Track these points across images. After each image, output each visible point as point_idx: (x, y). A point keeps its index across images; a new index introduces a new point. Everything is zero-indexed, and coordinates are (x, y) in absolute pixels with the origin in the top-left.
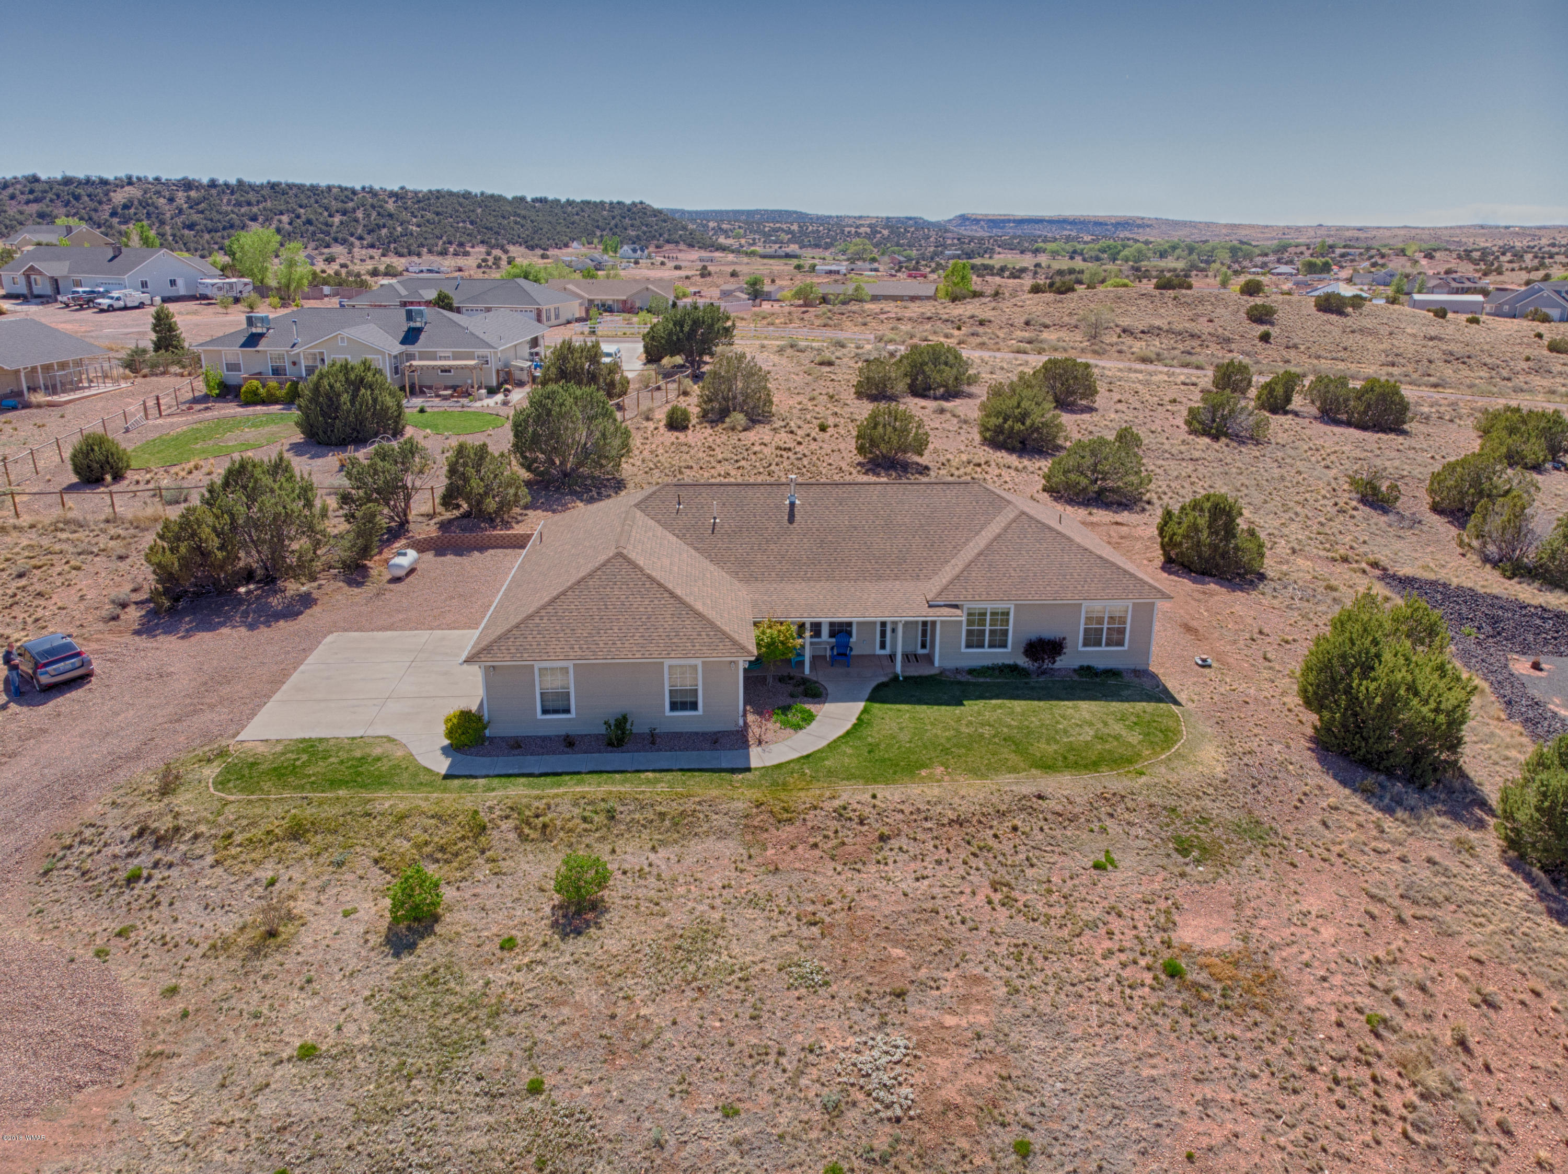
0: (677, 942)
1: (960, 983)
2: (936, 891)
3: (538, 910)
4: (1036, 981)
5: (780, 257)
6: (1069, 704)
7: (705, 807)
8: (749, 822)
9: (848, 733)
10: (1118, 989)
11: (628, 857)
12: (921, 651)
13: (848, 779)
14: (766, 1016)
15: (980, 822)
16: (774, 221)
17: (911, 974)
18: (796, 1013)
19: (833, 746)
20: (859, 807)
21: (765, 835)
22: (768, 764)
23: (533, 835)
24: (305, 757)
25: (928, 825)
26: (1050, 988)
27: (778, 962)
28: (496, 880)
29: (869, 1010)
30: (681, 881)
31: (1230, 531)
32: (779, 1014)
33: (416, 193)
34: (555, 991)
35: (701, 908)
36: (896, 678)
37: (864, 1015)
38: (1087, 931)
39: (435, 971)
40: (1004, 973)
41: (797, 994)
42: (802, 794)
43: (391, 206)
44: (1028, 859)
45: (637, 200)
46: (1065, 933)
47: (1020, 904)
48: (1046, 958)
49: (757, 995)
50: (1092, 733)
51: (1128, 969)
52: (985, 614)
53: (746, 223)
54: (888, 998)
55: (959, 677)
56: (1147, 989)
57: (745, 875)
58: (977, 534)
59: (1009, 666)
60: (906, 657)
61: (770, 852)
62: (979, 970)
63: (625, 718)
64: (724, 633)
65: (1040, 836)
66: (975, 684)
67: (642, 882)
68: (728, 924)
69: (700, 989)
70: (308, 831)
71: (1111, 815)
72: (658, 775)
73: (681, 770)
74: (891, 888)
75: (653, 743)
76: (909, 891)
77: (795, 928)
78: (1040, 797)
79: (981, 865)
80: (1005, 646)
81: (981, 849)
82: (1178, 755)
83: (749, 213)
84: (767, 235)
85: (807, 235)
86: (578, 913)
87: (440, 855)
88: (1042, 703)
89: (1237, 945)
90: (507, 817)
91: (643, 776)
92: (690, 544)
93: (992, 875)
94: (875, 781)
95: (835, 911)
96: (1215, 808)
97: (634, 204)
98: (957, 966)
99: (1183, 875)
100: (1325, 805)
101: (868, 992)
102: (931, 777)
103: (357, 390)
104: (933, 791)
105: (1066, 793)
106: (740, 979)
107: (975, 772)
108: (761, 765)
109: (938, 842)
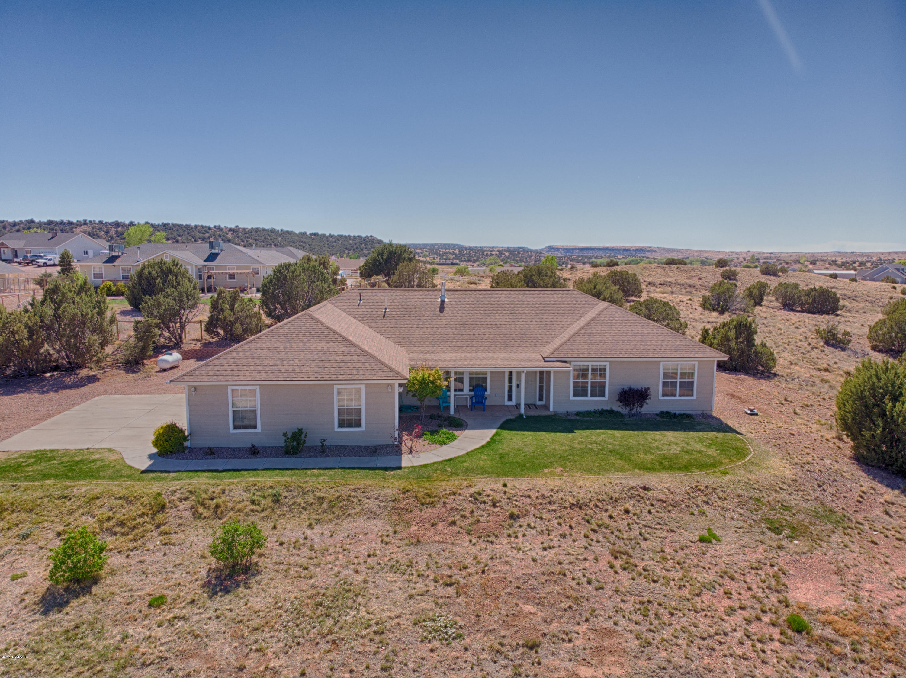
0: (319, 599)
1: (592, 636)
2: (562, 558)
3: (195, 573)
4: (667, 634)
5: (448, 264)
6: (658, 433)
7: (359, 493)
8: (396, 505)
9: (483, 447)
10: (748, 643)
11: (287, 532)
12: (539, 403)
13: (482, 474)
14: (398, 667)
15: (597, 506)
16: (445, 249)
17: (543, 628)
18: (429, 665)
19: (470, 454)
20: (492, 493)
21: (410, 515)
22: (415, 464)
23: (206, 513)
24: (32, 460)
25: (553, 507)
26: (680, 642)
27: (412, 618)
28: (164, 549)
29: (503, 662)
30: (331, 550)
31: (750, 342)
32: (411, 665)
33: (244, 229)
34: (190, 644)
35: (345, 572)
36: (521, 416)
37: (497, 666)
38: (705, 591)
39: (77, 627)
40: (633, 627)
41: (430, 646)
42: (443, 483)
43: (230, 236)
44: (641, 534)
45: (369, 235)
46: (685, 592)
47: (640, 568)
48: (672, 614)
49: (390, 648)
50: (678, 449)
51: (753, 625)
52: (587, 370)
53: (429, 249)
54: (521, 650)
55: (569, 417)
56: (777, 644)
57: (390, 546)
58: (578, 320)
59: (607, 411)
60: (527, 406)
61: (413, 529)
62: (609, 624)
63: (300, 431)
64: (383, 364)
65: (649, 517)
66: (581, 421)
67: (295, 551)
68: (370, 585)
69: (334, 642)
70: (7, 510)
71: (707, 503)
72: (322, 471)
73: (341, 468)
74: (521, 555)
75: (323, 452)
76: (538, 557)
77: (431, 588)
78: (645, 488)
79: (601, 539)
80: (603, 396)
81: (599, 526)
82: (751, 463)
83: (431, 245)
84: (441, 256)
85: (463, 255)
86: (231, 576)
87: (118, 529)
88: (635, 432)
89: (850, 604)
90: (186, 499)
91: (309, 472)
92: (367, 324)
93: (611, 547)
94: (505, 475)
95: (470, 574)
96: (794, 500)
97: (367, 237)
98: (587, 620)
99: (781, 547)
100: (882, 500)
101: (501, 644)
102: (553, 474)
103: (167, 276)
104: (555, 483)
105: (666, 485)
106: (375, 633)
107: (590, 471)
108: (410, 465)
109: (561, 521)
